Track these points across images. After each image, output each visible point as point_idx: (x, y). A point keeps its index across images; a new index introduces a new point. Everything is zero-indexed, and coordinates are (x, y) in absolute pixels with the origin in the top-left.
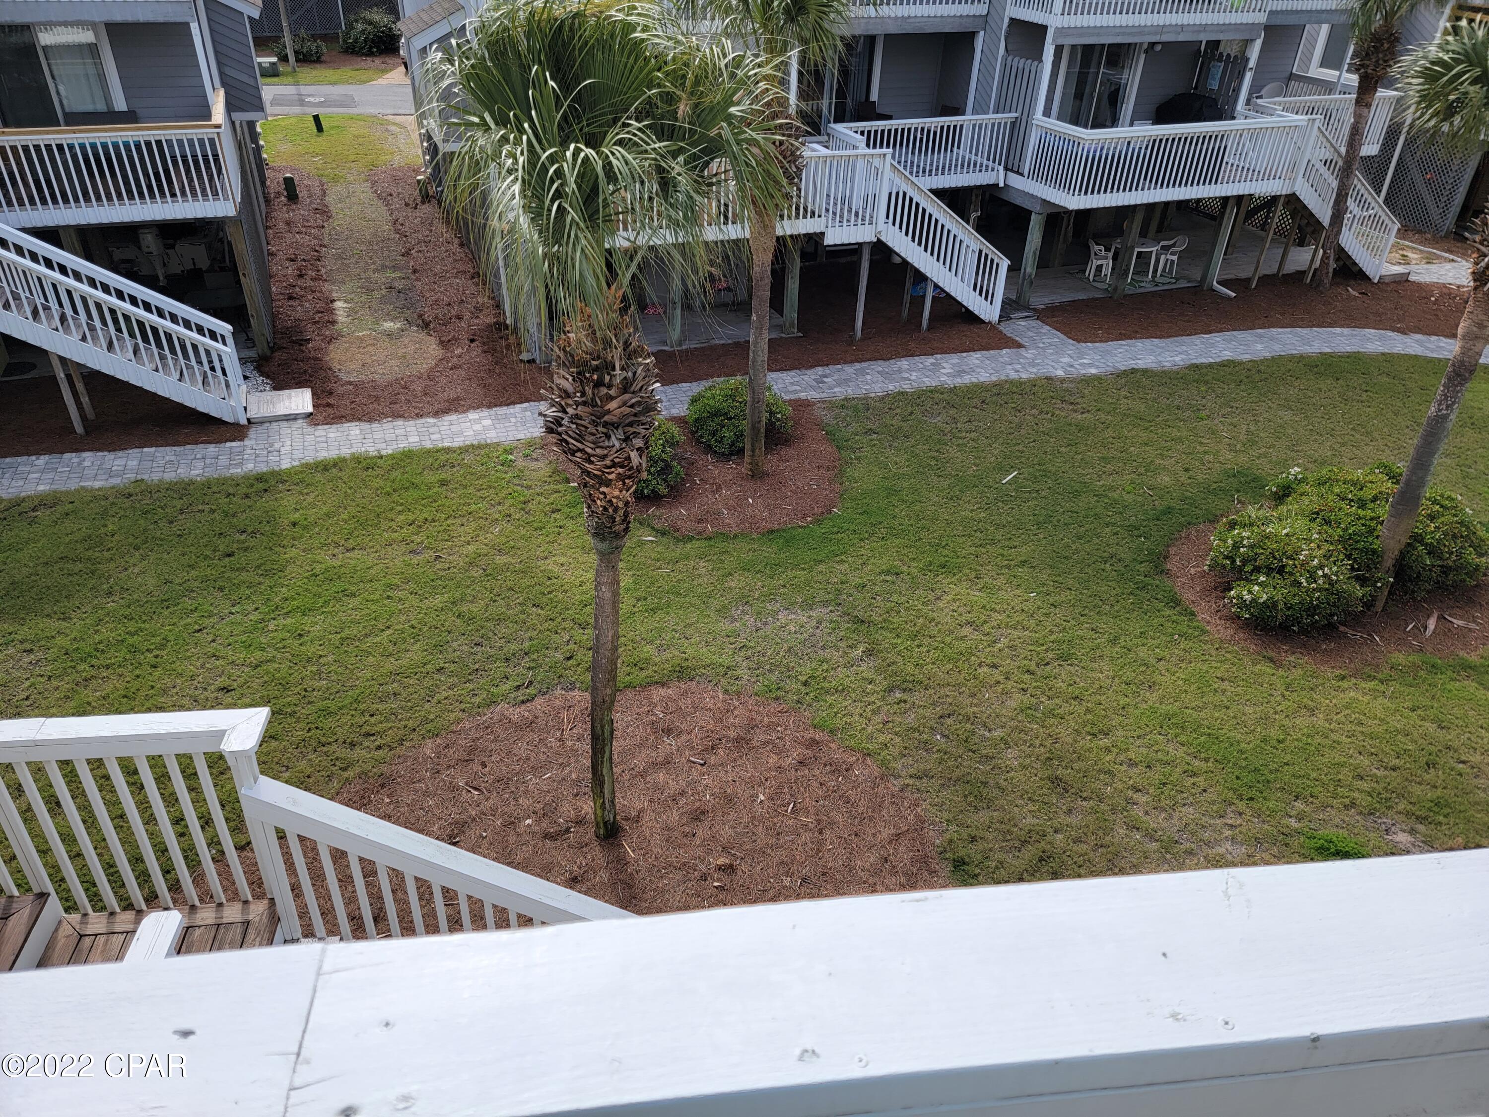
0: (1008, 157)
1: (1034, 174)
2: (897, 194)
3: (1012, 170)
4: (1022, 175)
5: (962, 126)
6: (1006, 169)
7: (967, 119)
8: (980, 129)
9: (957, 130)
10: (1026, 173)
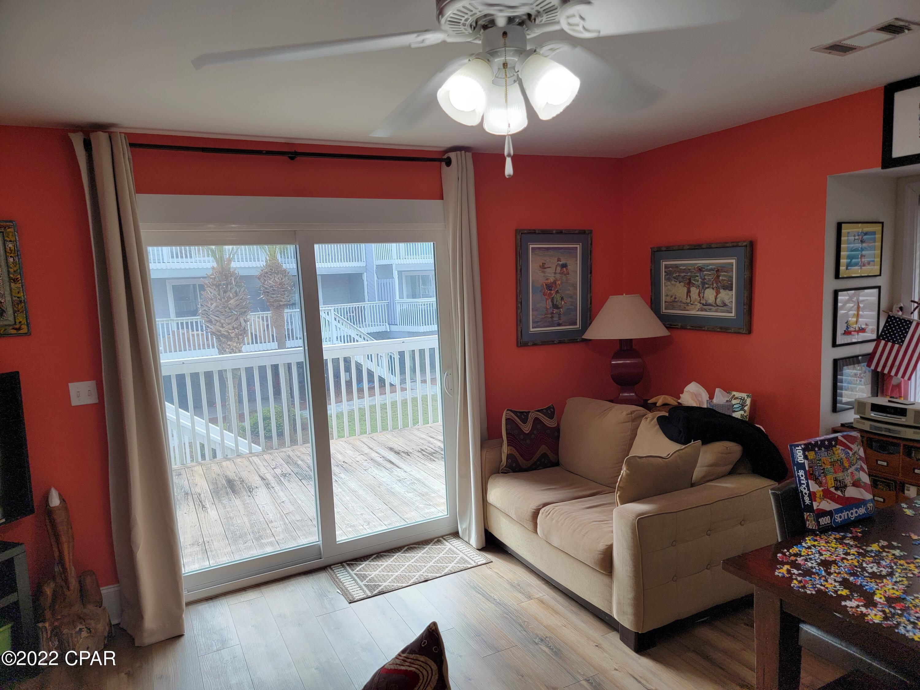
0: (389, 319)
1: (402, 323)
2: (344, 336)
3: (391, 324)
4: (397, 325)
5: (364, 307)
6: (389, 324)
7: (366, 304)
8: (373, 307)
9: (362, 309)
10: (398, 324)
